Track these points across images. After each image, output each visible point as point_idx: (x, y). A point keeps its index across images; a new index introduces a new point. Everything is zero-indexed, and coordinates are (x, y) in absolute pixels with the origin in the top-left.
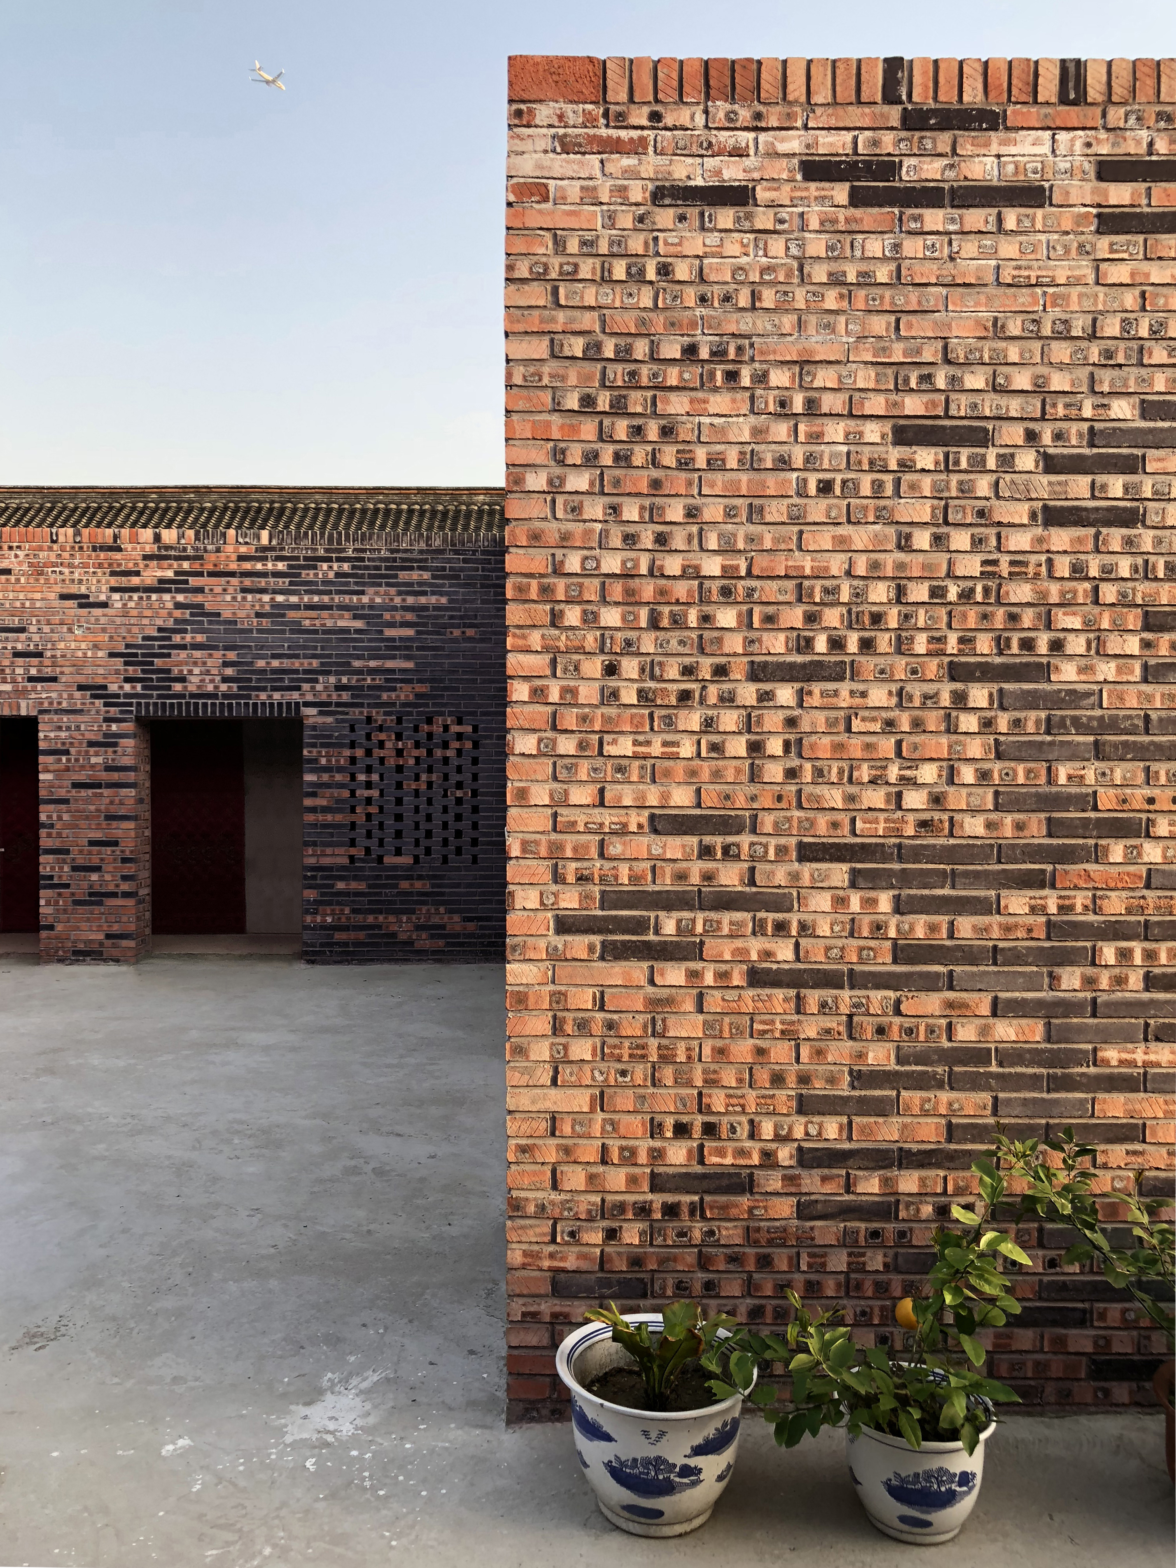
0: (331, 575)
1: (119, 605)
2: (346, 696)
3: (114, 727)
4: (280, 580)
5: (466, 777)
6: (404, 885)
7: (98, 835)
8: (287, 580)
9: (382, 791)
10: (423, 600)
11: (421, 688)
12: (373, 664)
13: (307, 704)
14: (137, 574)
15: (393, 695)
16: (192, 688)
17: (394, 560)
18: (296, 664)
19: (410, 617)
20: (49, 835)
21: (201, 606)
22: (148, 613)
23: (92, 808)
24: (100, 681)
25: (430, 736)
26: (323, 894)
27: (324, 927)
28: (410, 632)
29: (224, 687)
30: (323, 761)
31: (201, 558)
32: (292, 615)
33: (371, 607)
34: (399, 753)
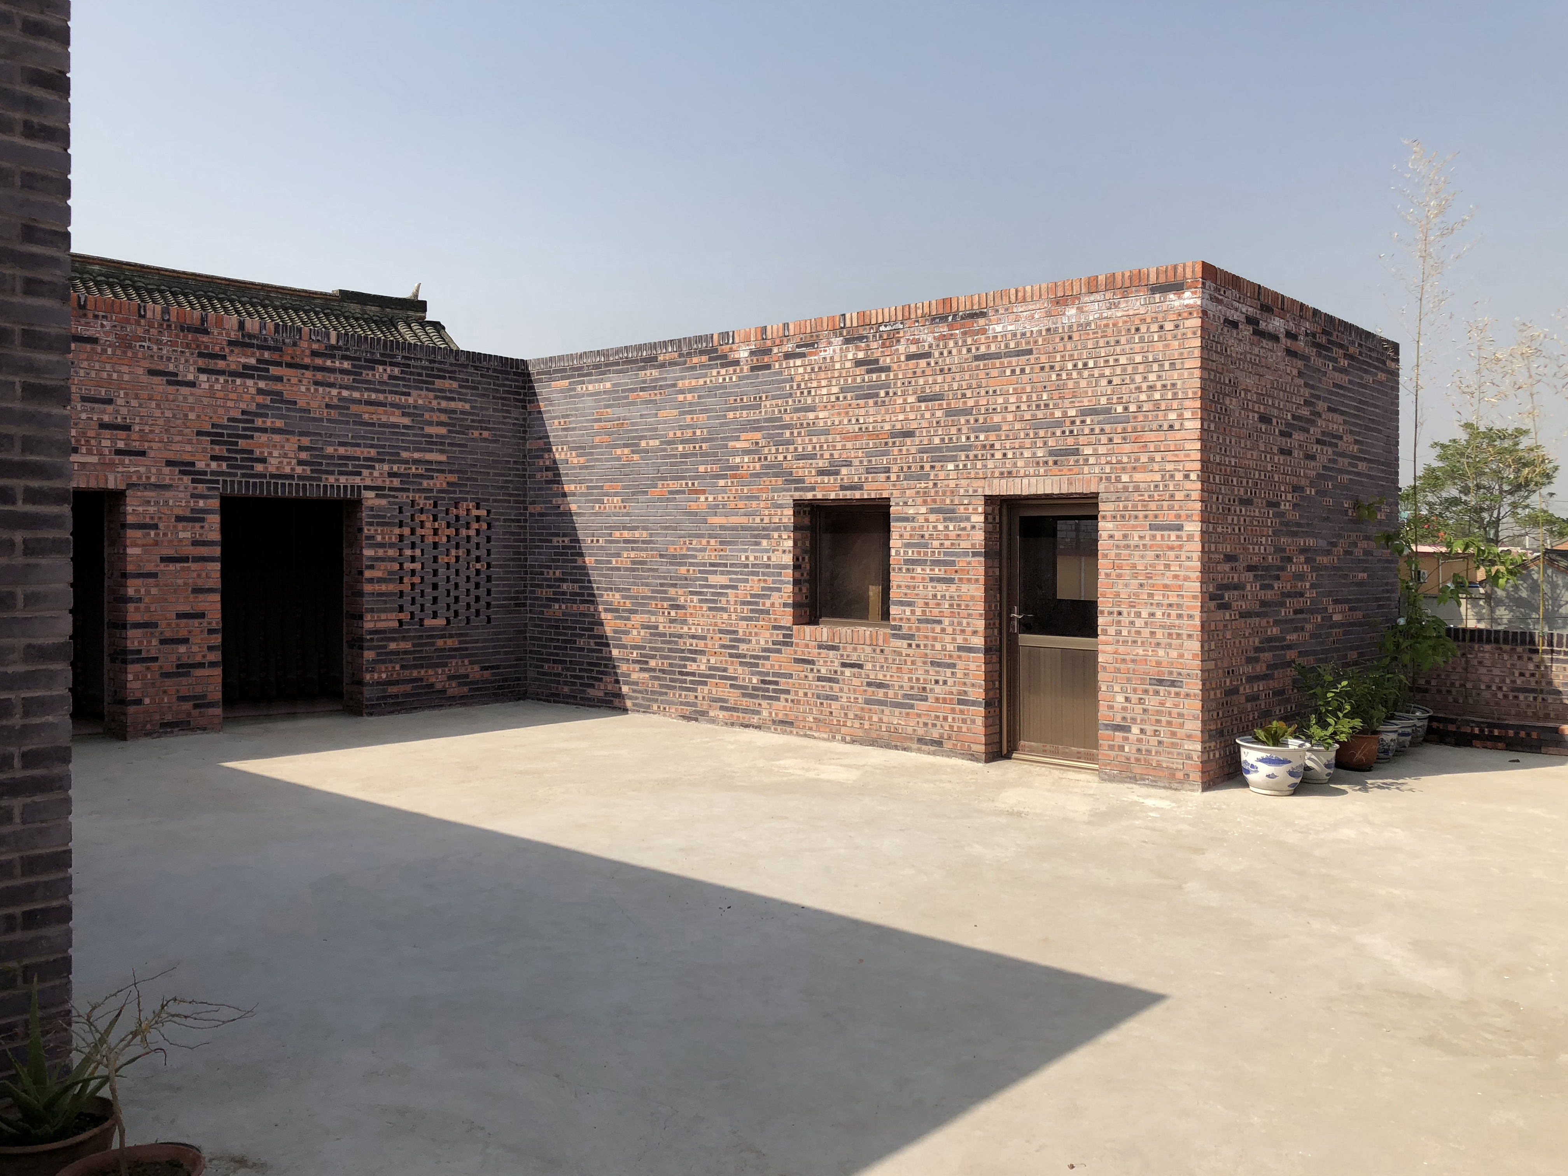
0: (385, 377)
1: (206, 386)
2: (396, 482)
3: (201, 503)
4: (346, 377)
5: (483, 552)
6: (440, 643)
7: (186, 608)
8: (351, 378)
9: (423, 564)
10: (452, 405)
11: (452, 478)
12: (416, 455)
13: (367, 488)
14: (224, 357)
15: (431, 482)
16: (272, 469)
17: (432, 369)
18: (357, 452)
19: (444, 418)
20: (137, 609)
21: (279, 394)
22: (233, 396)
23: (180, 582)
24: (187, 458)
25: (457, 518)
26: (378, 654)
27: (379, 683)
28: (443, 431)
29: (299, 470)
30: (379, 538)
31: (281, 350)
32: (354, 408)
33: (415, 407)
34: (436, 532)
